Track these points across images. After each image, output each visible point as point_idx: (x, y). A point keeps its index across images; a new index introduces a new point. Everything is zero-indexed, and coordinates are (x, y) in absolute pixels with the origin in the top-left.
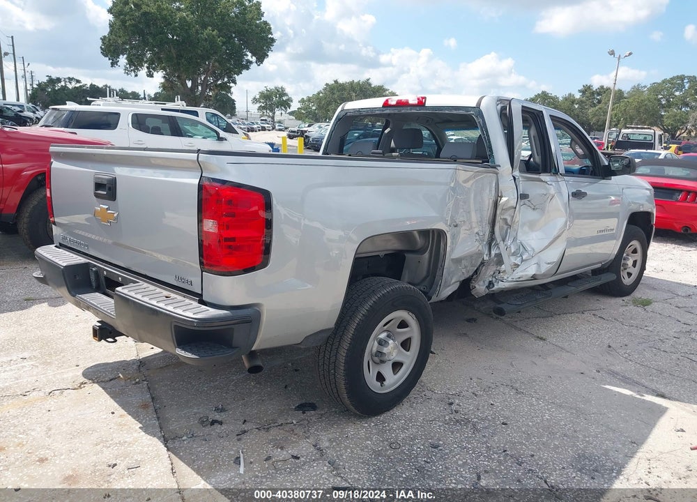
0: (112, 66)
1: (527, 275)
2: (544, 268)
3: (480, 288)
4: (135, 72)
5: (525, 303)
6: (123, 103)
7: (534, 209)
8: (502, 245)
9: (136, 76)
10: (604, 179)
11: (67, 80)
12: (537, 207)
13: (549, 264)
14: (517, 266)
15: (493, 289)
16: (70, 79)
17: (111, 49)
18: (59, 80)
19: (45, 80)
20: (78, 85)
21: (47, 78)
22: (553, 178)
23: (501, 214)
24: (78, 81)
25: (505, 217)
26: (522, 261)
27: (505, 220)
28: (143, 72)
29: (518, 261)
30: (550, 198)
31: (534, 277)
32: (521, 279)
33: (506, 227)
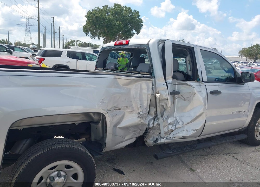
0: (86, 36)
1: (179, 136)
2: (190, 133)
3: (150, 141)
4: (94, 37)
5: (175, 152)
6: (80, 48)
7: (184, 100)
8: (160, 119)
9: (94, 39)
10: (238, 84)
11: (77, 41)
12: (186, 99)
13: (194, 130)
14: (172, 131)
15: (158, 143)
16: (78, 41)
17: (86, 30)
18: (74, 41)
19: (70, 41)
20: (80, 43)
21: (71, 40)
22: (197, 84)
23: (159, 102)
24: (80, 41)
25: (162, 104)
26: (176, 128)
27: (163, 106)
28: (97, 38)
29: (173, 129)
30: (193, 94)
31: (184, 137)
32: (175, 138)
33: (163, 109)
